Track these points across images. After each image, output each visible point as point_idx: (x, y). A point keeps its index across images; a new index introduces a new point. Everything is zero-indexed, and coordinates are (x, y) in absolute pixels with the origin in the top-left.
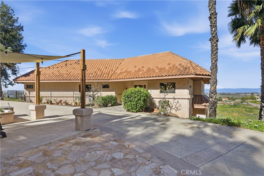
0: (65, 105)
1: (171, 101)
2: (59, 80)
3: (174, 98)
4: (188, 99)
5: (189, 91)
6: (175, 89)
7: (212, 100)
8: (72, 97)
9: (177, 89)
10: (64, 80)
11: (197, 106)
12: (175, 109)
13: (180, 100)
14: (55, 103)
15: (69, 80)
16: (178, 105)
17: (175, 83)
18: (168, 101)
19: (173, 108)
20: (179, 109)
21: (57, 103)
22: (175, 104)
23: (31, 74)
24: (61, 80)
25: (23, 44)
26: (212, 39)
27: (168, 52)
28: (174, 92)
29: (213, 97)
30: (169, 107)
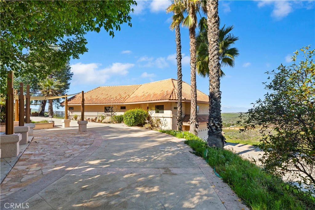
1: (162, 119)
2: (89, 104)
3: (163, 117)
4: (171, 118)
5: (172, 111)
6: (164, 110)
9: (165, 110)
10: (93, 103)
12: (164, 125)
13: (166, 119)
15: (96, 103)
16: (166, 122)
17: (163, 105)
18: (160, 119)
19: (163, 124)
20: (166, 125)
22: (164, 121)
23: (72, 99)
24: (91, 103)
25: (71, 73)
28: (163, 113)
30: (161, 124)
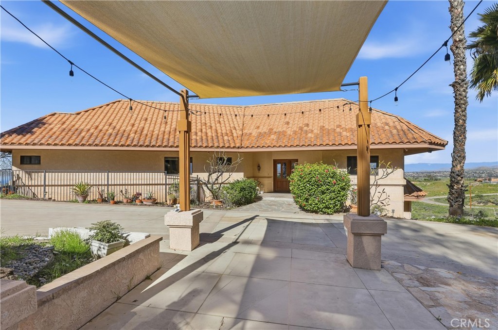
0: (150, 204)
3: (377, 185)
7: (458, 188)
8: (164, 184)
11: (408, 197)
13: (387, 189)
14: (125, 201)
16: (384, 196)
17: (378, 156)
20: (385, 204)
21: (129, 201)
23: (36, 129)
26: (460, 84)
27: (342, 99)
29: (460, 182)
